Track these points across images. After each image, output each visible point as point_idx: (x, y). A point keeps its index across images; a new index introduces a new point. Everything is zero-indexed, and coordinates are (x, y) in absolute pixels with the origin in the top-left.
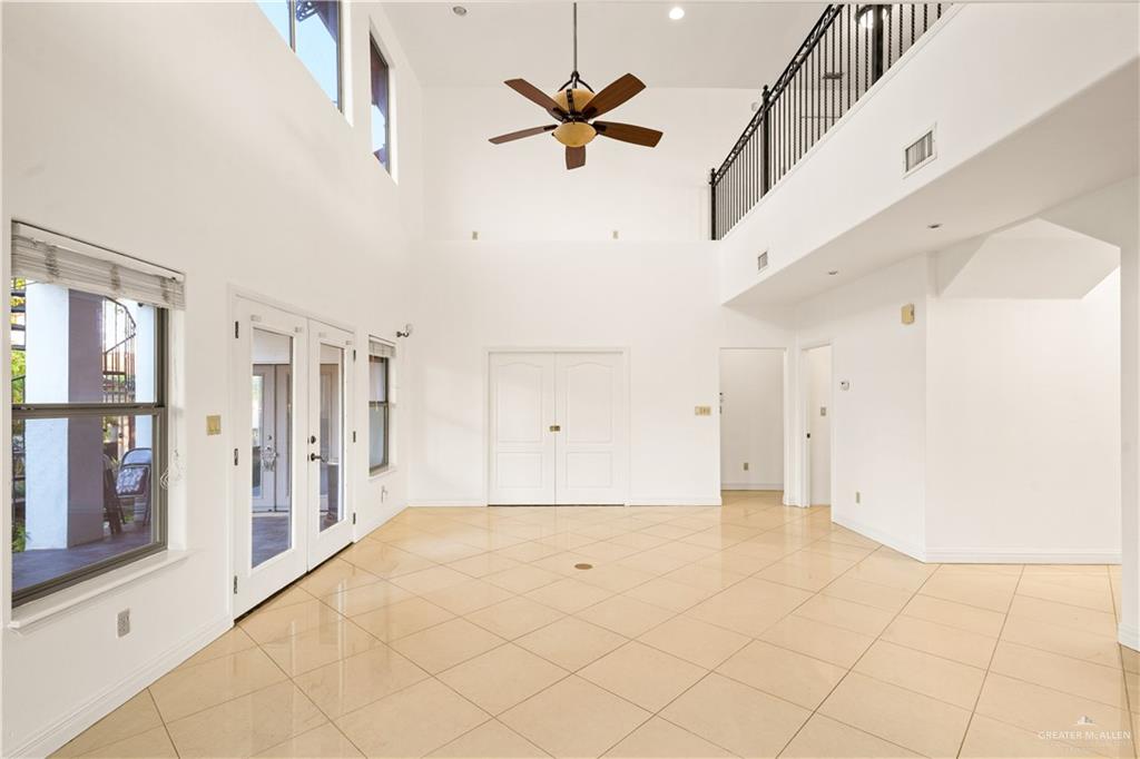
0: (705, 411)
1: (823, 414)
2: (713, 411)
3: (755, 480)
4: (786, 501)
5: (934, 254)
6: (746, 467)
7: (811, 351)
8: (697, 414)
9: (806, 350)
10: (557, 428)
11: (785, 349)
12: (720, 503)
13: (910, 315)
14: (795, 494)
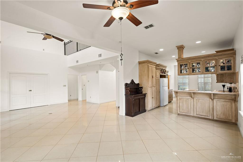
0: (65, 86)
1: (84, 86)
2: (66, 86)
3: (72, 98)
4: (79, 100)
5: (100, 65)
6: (71, 96)
7: (83, 76)
8: (63, 86)
9: (82, 76)
10: (31, 91)
11: (78, 75)
12: (68, 102)
13: (97, 72)
14: (80, 99)
